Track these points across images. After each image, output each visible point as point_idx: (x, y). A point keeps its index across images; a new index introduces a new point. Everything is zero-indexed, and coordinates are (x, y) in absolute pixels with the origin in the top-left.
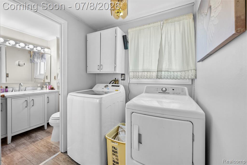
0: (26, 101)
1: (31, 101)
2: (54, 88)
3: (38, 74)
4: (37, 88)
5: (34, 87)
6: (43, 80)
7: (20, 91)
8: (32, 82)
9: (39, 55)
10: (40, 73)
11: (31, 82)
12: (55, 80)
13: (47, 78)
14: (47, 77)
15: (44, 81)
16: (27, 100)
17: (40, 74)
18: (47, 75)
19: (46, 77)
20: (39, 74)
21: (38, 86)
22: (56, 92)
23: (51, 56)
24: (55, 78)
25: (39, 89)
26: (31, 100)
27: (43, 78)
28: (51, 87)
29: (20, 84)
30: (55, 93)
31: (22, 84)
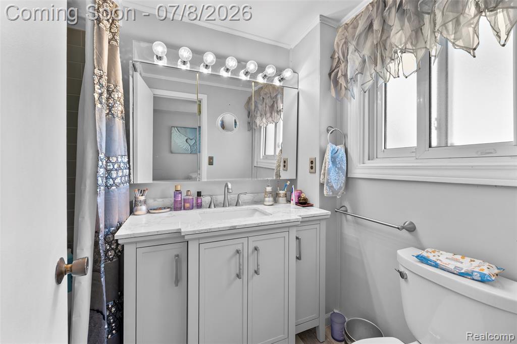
0: (238, 252)
1: (253, 252)
2: (311, 201)
3: (261, 157)
4: (265, 197)
5: (257, 193)
6: (275, 171)
7: (226, 206)
8: (253, 179)
9: (266, 107)
10: (266, 154)
11: (250, 179)
12: (310, 173)
13: (284, 166)
14: (285, 162)
15: (278, 175)
16: (241, 250)
17: (266, 157)
18: (284, 156)
19: (282, 164)
20: (263, 156)
21: (266, 192)
22: (320, 220)
23: (298, 93)
24: (313, 165)
25: (269, 202)
26: (250, 251)
27: (274, 166)
28: (299, 197)
29: (226, 185)
30: (318, 222)
31: (230, 186)
